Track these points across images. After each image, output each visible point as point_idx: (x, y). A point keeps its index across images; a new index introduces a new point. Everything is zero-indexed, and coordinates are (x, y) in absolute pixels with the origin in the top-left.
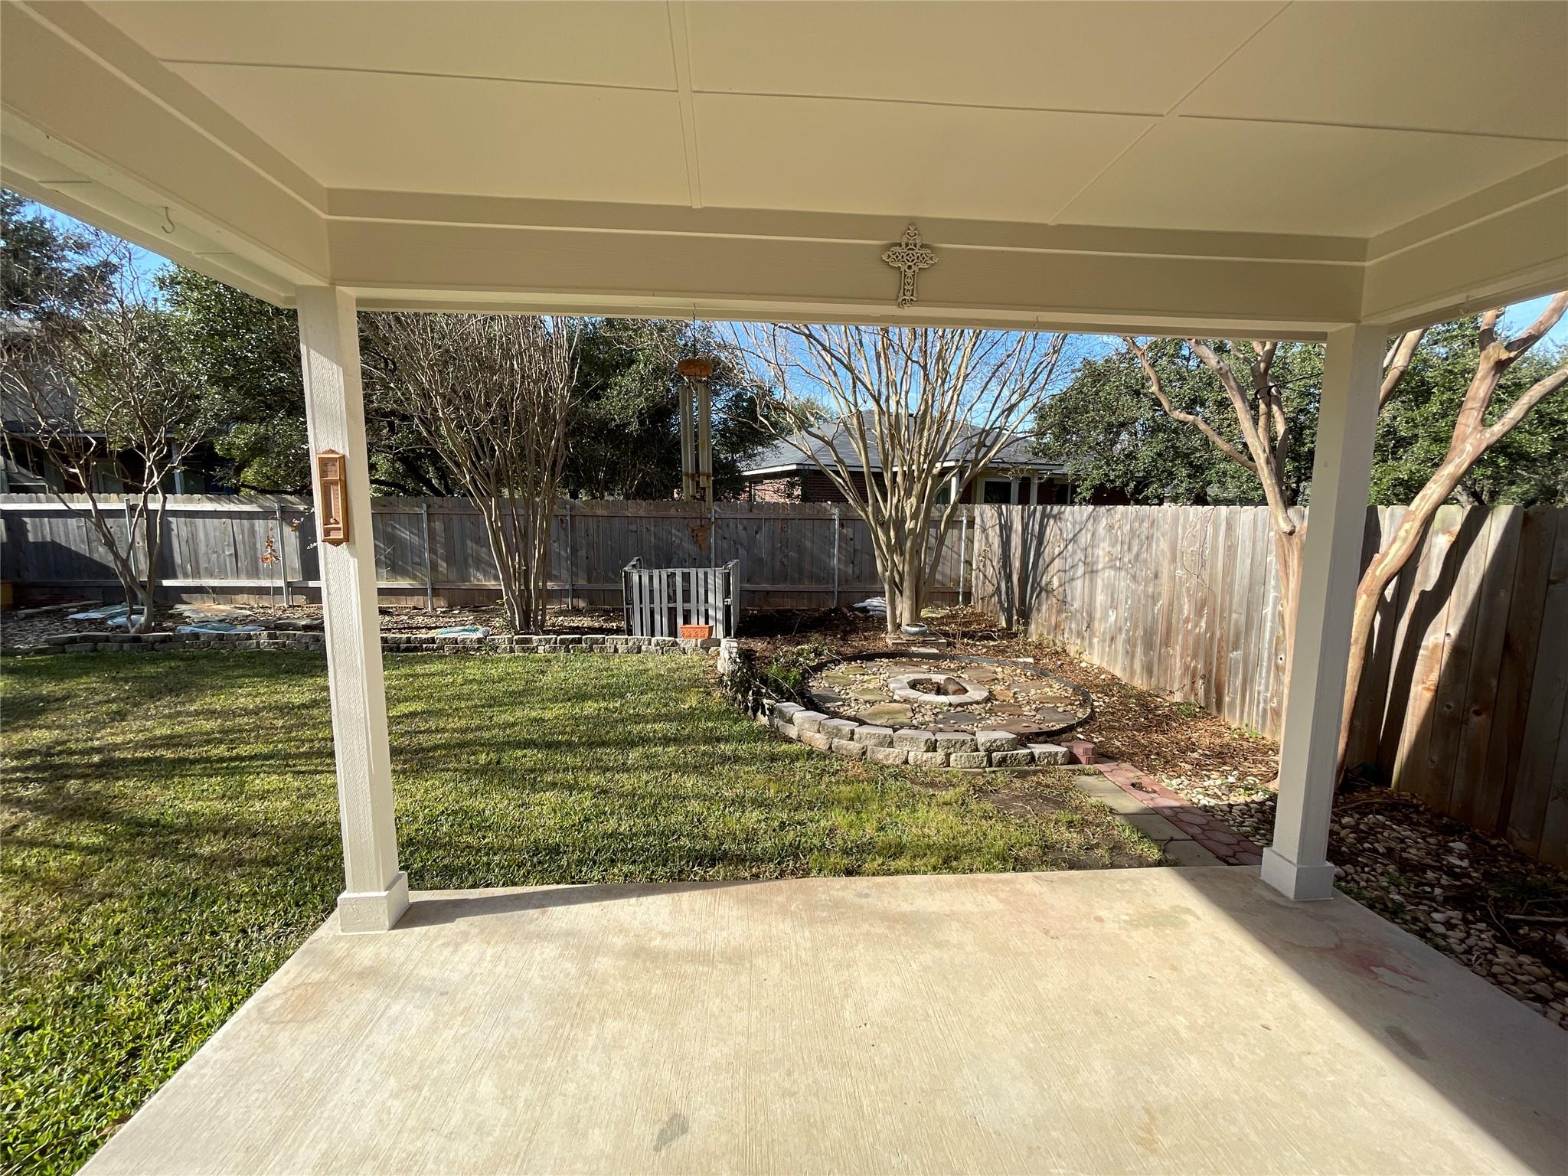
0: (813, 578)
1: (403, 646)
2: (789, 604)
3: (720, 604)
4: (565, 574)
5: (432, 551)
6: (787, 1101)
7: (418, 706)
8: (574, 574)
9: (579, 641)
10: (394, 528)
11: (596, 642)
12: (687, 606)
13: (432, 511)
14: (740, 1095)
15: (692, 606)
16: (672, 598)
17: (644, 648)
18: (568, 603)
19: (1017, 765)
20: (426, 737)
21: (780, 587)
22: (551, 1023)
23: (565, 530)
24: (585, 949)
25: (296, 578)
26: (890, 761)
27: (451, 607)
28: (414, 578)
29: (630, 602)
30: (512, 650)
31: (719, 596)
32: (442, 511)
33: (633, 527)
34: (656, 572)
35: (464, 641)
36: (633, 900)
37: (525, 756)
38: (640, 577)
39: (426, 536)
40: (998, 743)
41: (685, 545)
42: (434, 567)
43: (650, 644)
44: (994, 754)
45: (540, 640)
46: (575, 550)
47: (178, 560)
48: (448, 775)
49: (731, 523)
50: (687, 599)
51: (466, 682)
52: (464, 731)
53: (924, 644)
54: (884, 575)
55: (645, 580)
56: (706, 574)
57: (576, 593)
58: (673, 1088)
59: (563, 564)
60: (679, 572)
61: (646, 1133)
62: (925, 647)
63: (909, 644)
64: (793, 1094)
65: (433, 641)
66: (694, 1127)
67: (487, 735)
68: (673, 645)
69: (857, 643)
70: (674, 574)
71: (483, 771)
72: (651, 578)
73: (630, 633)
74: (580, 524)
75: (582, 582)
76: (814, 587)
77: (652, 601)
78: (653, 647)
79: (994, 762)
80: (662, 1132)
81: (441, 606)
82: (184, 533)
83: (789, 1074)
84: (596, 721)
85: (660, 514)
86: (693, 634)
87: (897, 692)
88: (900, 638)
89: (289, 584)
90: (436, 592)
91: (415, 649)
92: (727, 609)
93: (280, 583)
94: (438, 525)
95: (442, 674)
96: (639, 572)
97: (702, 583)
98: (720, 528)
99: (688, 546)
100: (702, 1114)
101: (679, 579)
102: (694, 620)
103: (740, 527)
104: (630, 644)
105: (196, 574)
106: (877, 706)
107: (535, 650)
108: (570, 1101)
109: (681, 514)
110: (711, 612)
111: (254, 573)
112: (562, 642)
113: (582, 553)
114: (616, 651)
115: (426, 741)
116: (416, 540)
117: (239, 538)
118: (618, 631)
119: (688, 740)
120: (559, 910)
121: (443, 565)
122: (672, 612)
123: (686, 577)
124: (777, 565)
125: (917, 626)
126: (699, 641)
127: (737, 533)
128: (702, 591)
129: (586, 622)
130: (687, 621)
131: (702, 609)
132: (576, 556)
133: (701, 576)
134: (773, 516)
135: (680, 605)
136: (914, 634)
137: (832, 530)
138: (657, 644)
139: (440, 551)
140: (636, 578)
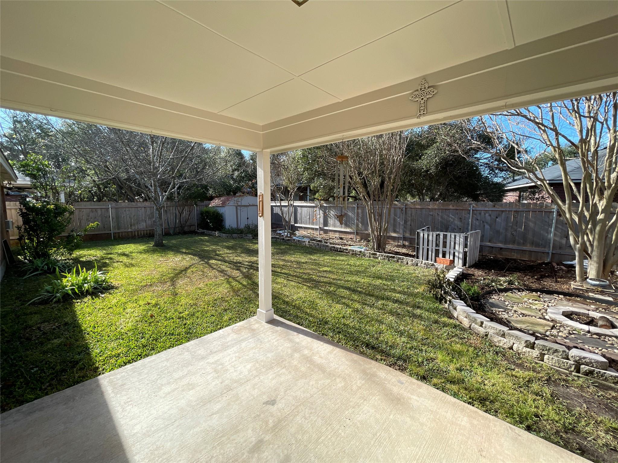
0: (533, 243)
1: (339, 250)
2: (515, 256)
3: (461, 251)
4: (401, 231)
5: (357, 220)
6: (303, 419)
7: (328, 269)
8: (404, 231)
9: (394, 257)
10: (347, 211)
11: (400, 258)
12: (444, 249)
13: (358, 206)
14: (293, 408)
15: (447, 249)
16: (437, 245)
17: (419, 264)
18: (401, 243)
19: (603, 380)
20: (323, 278)
21: (510, 246)
22: (273, 361)
23: (403, 213)
24: (296, 349)
25: (322, 226)
26: (501, 344)
27: (361, 239)
28: (352, 228)
29: (418, 244)
30: (370, 257)
31: (461, 247)
32: (361, 206)
33: (431, 213)
34: (431, 233)
35: (356, 251)
36: (322, 343)
37: (343, 292)
38: (424, 234)
39: (356, 215)
40: (588, 361)
41: (456, 222)
42: (357, 226)
43: (422, 263)
44: (582, 366)
45: (380, 255)
46: (406, 222)
47: (298, 219)
48: (319, 291)
49: (483, 213)
50: (445, 246)
51: (348, 264)
52: (334, 279)
53: (602, 293)
54: (575, 246)
55: (426, 236)
56: (455, 236)
57: (405, 239)
58: (281, 394)
59: (401, 227)
60: (442, 234)
61: (265, 398)
62: (602, 295)
63: (587, 291)
64: (306, 419)
65: (347, 250)
66: (276, 406)
67: (339, 282)
68: (432, 265)
69: (548, 283)
70: (439, 235)
71: (328, 293)
72: (428, 235)
73: (418, 258)
74: (409, 212)
75: (407, 235)
76: (534, 249)
77: (428, 245)
78: (423, 265)
79: (581, 371)
80: (268, 401)
81: (358, 238)
82: (300, 212)
83: (311, 413)
84: (376, 287)
85: (445, 208)
86: (442, 262)
87: (549, 314)
88: (582, 286)
89: (320, 227)
90: (357, 234)
91: (342, 252)
92: (465, 254)
93: (318, 227)
94: (360, 211)
95: (343, 261)
96: (423, 232)
97: (453, 240)
98: (476, 214)
99: (457, 222)
100: (280, 405)
101: (441, 237)
102: (447, 256)
103: (487, 215)
104: (414, 262)
105: (301, 223)
106: (527, 318)
107: (377, 258)
108: (259, 380)
109: (454, 208)
110: (456, 254)
111: (313, 224)
112: (387, 256)
113: (409, 223)
114: (407, 264)
115: (322, 279)
116: (353, 216)
117: (310, 213)
118: (413, 256)
119: (407, 304)
120: (301, 336)
121: (360, 225)
122: (437, 252)
123: (445, 237)
124: (509, 235)
125: (600, 281)
126: (445, 266)
127: (485, 217)
128: (452, 243)
129: (404, 251)
130: (444, 256)
131: (452, 252)
132: (406, 224)
133: (453, 236)
134: (508, 209)
135: (441, 249)
136: (594, 285)
137: (551, 217)
138: (425, 264)
139: (360, 220)
140: (422, 235)
